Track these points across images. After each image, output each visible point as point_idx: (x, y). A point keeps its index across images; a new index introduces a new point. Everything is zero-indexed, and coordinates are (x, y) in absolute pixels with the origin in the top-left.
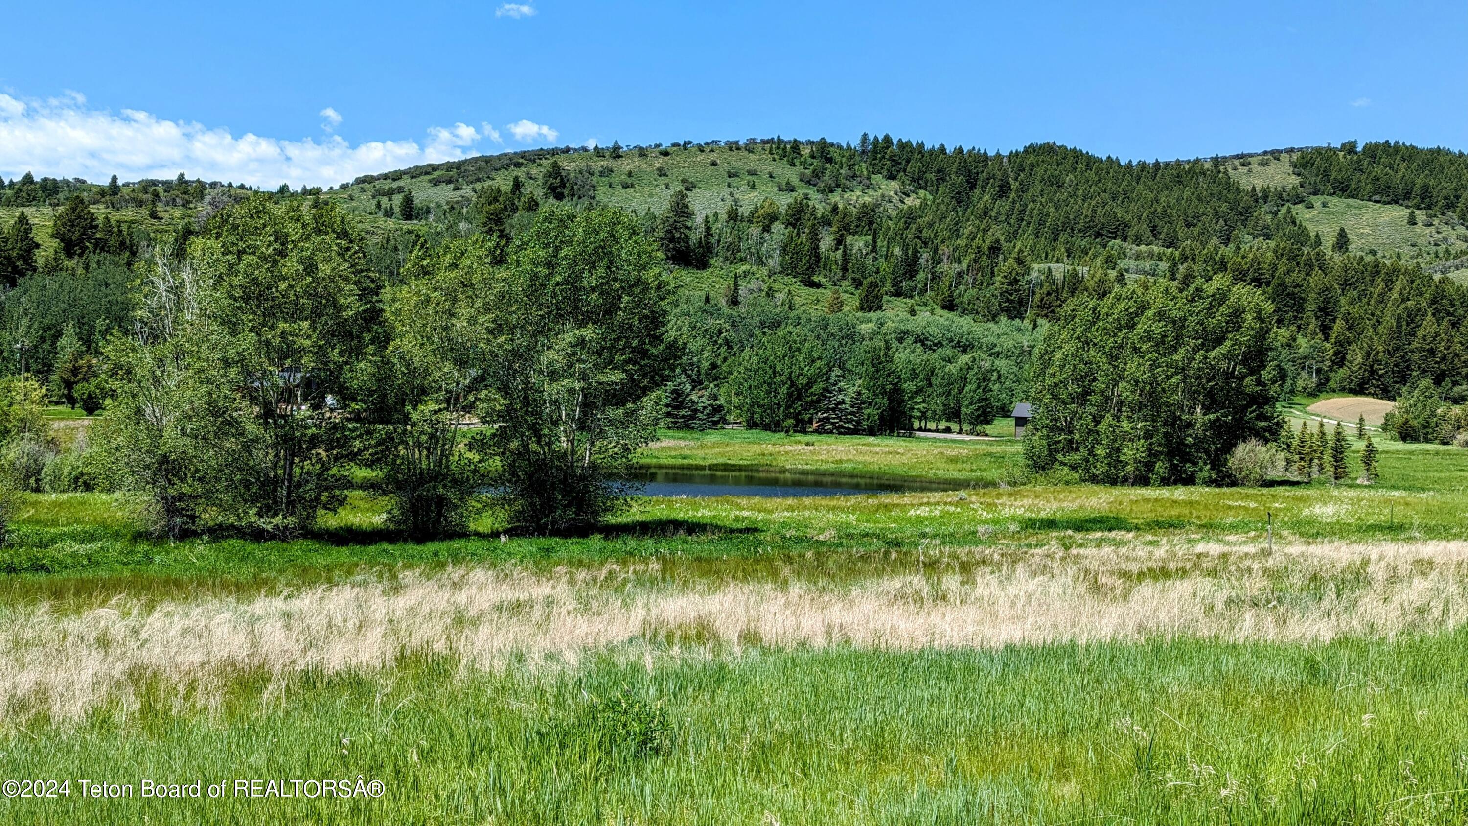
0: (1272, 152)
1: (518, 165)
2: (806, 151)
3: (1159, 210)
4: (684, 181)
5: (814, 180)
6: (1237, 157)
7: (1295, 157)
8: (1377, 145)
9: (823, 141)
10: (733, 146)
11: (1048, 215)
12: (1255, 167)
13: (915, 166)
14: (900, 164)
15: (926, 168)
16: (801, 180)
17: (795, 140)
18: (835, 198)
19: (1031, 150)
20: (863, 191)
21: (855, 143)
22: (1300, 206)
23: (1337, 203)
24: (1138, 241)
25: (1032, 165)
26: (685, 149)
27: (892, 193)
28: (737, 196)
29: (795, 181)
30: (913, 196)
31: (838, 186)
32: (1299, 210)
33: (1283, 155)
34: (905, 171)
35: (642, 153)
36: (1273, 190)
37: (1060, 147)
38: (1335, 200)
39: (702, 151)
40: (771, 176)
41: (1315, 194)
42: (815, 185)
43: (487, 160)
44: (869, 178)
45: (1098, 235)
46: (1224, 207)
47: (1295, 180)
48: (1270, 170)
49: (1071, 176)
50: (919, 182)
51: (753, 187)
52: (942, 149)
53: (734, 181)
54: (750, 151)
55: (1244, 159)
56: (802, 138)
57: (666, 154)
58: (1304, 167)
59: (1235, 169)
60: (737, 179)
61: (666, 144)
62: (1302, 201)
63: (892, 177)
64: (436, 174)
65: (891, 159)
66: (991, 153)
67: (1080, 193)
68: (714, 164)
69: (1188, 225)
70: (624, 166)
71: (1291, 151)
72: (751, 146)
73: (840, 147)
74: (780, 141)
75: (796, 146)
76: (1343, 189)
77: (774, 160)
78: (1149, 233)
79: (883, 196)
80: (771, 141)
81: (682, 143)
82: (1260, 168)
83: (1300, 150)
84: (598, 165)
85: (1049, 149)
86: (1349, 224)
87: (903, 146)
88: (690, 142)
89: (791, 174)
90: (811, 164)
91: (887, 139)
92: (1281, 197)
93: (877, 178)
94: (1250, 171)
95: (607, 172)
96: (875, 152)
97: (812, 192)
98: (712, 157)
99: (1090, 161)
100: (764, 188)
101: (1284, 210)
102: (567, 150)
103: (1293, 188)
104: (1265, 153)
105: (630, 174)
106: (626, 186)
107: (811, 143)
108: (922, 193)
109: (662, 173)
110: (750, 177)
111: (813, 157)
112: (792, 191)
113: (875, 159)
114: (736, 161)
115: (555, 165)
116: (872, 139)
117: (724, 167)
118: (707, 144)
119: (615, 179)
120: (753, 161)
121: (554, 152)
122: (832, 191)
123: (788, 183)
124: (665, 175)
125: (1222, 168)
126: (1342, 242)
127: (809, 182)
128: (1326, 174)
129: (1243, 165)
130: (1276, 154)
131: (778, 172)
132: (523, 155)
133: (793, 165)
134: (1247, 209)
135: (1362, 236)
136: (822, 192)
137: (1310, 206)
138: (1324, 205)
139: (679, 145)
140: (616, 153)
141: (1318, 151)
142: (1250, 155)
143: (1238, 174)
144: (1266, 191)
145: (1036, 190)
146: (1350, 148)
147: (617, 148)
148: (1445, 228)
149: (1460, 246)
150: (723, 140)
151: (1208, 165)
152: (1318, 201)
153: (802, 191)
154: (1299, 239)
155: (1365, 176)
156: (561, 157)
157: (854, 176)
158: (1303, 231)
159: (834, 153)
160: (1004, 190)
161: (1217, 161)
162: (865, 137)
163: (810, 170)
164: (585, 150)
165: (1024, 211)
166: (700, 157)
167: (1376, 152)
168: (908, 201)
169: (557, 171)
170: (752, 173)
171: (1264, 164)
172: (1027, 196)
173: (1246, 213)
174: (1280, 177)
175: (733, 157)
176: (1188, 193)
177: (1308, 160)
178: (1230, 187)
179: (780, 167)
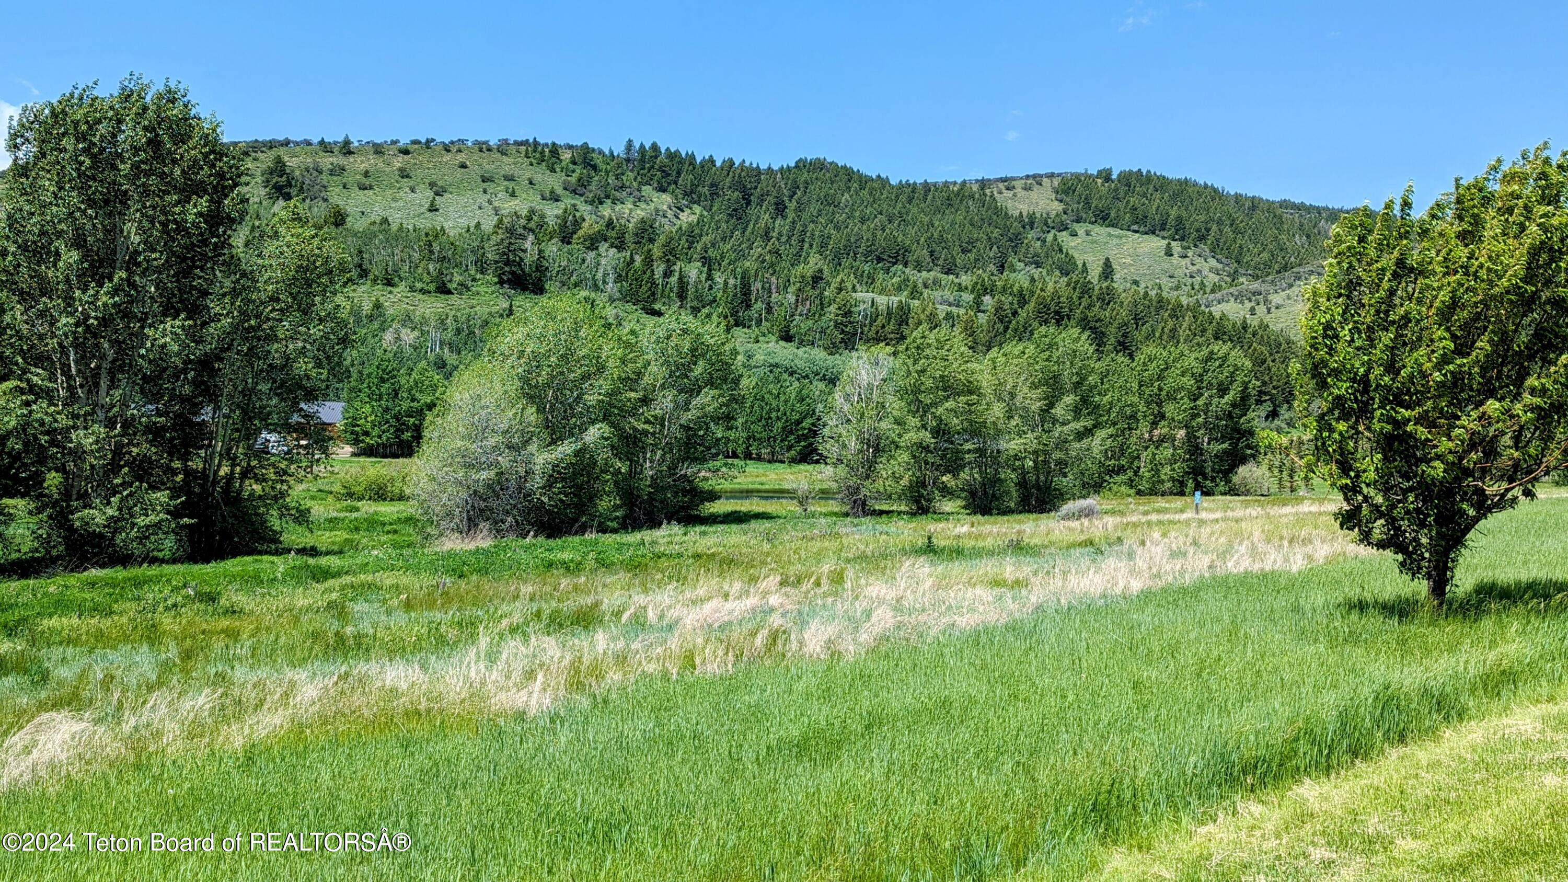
0: (1034, 177)
2: (566, 156)
3: (936, 235)
4: (432, 185)
5: (580, 190)
6: (1003, 180)
7: (1056, 182)
8: (1130, 172)
9: (585, 146)
10: (483, 147)
11: (829, 237)
12: (1019, 190)
13: (686, 179)
14: (669, 175)
15: (699, 180)
16: (565, 189)
17: (554, 144)
18: (606, 211)
19: (801, 165)
20: (634, 204)
21: (619, 150)
22: (1064, 233)
23: (1100, 231)
24: (919, 267)
25: (806, 182)
26: (428, 148)
27: (665, 207)
28: (496, 204)
29: (559, 191)
30: (687, 211)
31: (608, 197)
32: (1064, 236)
33: (1045, 180)
34: (676, 183)
35: (378, 150)
36: (1038, 215)
37: (831, 164)
38: (1096, 228)
39: (448, 151)
40: (531, 183)
41: (1078, 221)
42: (581, 195)
44: (639, 190)
45: (879, 260)
46: (996, 233)
47: (1057, 207)
48: (1034, 195)
49: (846, 196)
50: (691, 195)
51: (513, 195)
52: (712, 161)
53: (491, 187)
54: (504, 153)
55: (1008, 182)
56: (560, 142)
57: (406, 152)
58: (1066, 192)
59: (1000, 193)
60: (492, 185)
61: (404, 141)
62: (1066, 229)
63: (664, 191)
65: (661, 169)
66: (763, 166)
67: (857, 214)
68: (464, 166)
69: (964, 251)
70: (359, 164)
71: (1051, 176)
72: (503, 148)
73: (601, 152)
74: (536, 143)
75: (555, 150)
76: (1103, 218)
77: (531, 164)
78: (928, 259)
79: (657, 210)
80: (525, 143)
81: (423, 141)
82: (1024, 193)
83: (1059, 175)
84: (327, 161)
85: (819, 165)
86: (1112, 254)
87: (673, 156)
88: (433, 140)
89: (554, 181)
90: (573, 171)
91: (655, 147)
92: (1047, 224)
93: (647, 190)
94: (1015, 195)
95: (338, 169)
96: (642, 160)
97: (579, 202)
98: (461, 158)
99: (864, 181)
100: (524, 196)
101: (1050, 237)
102: (287, 143)
103: (1057, 215)
104: (1028, 177)
105: (366, 174)
106: (363, 188)
107: (571, 147)
108: (697, 209)
109: (404, 174)
110: (506, 183)
111: (575, 163)
112: (557, 200)
113: (643, 169)
114: (488, 164)
115: (279, 161)
116: (637, 147)
117: (475, 171)
118: (452, 143)
119: (349, 179)
120: (507, 165)
121: (271, 145)
122: (601, 203)
123: (552, 192)
124: (408, 176)
125: (988, 192)
126: (1108, 271)
127: (574, 192)
128: (1087, 203)
129: (1008, 189)
130: (1037, 179)
131: (538, 178)
133: (553, 171)
134: (1017, 235)
135: (1125, 266)
136: (592, 203)
137: (1074, 234)
138: (1088, 233)
139: (419, 142)
140: (346, 149)
141: (1077, 176)
142: (1013, 179)
143: (1004, 199)
144: (1032, 217)
145: (813, 209)
146: (1106, 175)
147: (347, 143)
148: (1198, 260)
149: (1213, 278)
150: (471, 139)
151: (975, 188)
152: (1081, 229)
153: (568, 201)
154: (1067, 267)
155: (1121, 205)
156: (282, 151)
157: (623, 187)
158: (1071, 260)
159: (598, 160)
160: (780, 209)
161: (984, 184)
162: (630, 143)
163: (573, 179)
164: (309, 143)
165: (804, 232)
166: (447, 158)
167: (1131, 180)
168: (683, 216)
169: (279, 168)
170: (509, 178)
171: (1027, 188)
172: (805, 216)
173: (1016, 241)
174: (1044, 203)
175: (484, 159)
176: (960, 216)
177: (1069, 186)
178: (998, 211)
179: (539, 173)
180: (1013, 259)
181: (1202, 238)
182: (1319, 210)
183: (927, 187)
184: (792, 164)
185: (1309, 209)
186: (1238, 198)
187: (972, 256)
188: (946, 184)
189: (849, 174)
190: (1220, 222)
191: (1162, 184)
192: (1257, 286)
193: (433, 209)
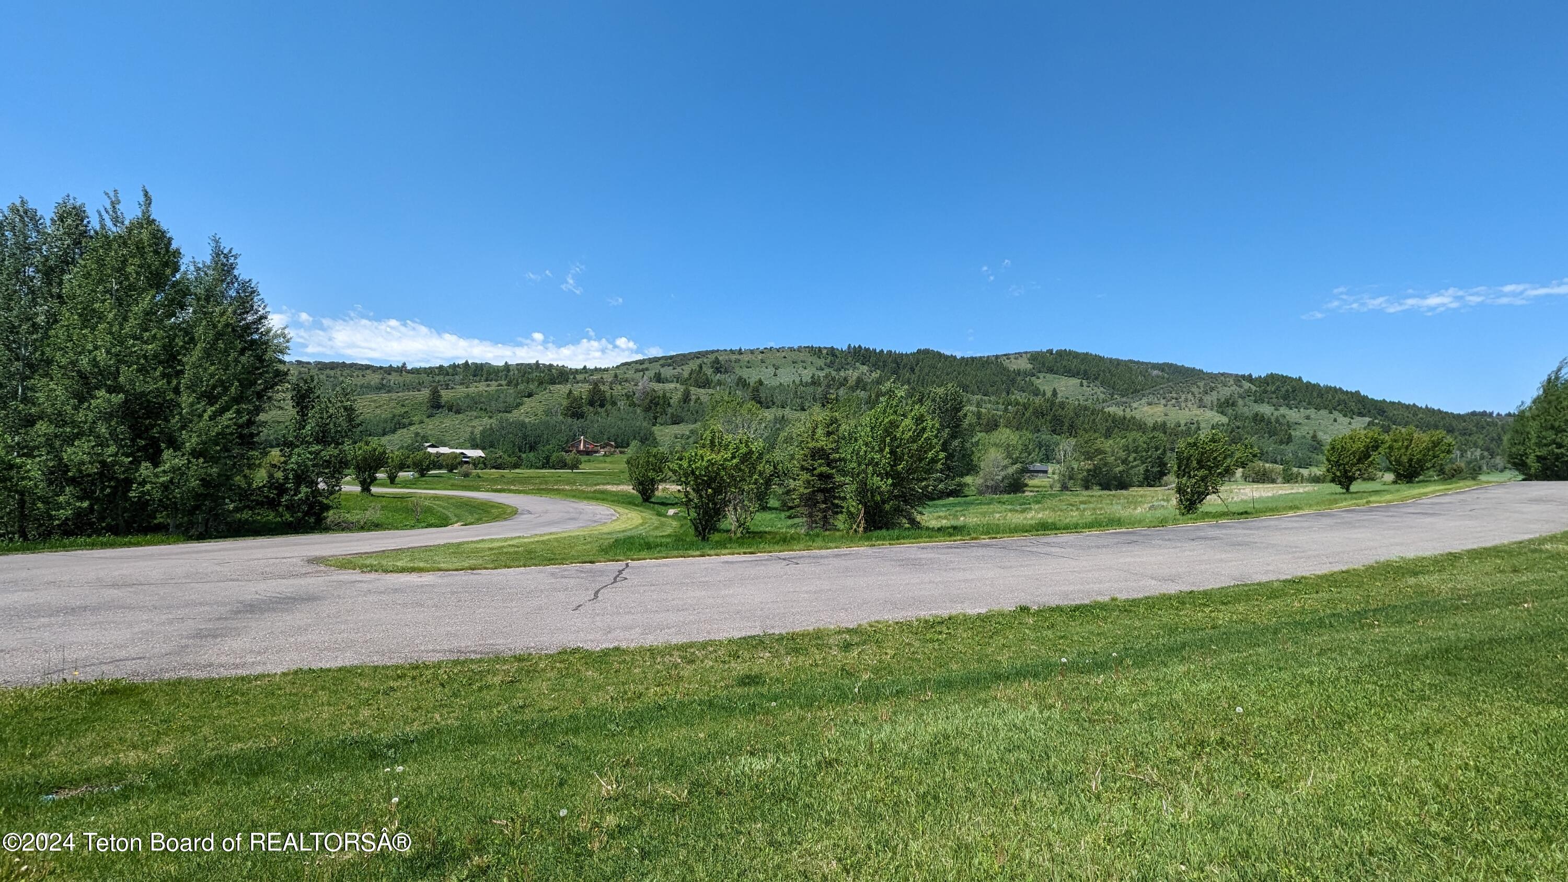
0: (1019, 353)
1: (698, 358)
2: (825, 352)
3: (979, 380)
4: (774, 365)
5: (832, 365)
6: (1005, 355)
7: (1029, 355)
8: (1062, 351)
9: (832, 348)
10: (791, 349)
12: (1013, 359)
13: (873, 359)
14: (866, 358)
15: (878, 360)
16: (825, 365)
17: (820, 347)
18: (842, 374)
19: (919, 351)
20: (853, 370)
21: (845, 348)
23: (1050, 376)
24: (973, 393)
25: (923, 359)
26: (771, 351)
27: (865, 372)
28: (799, 372)
29: (823, 366)
30: (874, 372)
31: (842, 368)
32: (1033, 378)
33: (1024, 355)
34: (869, 361)
35: (752, 352)
36: (1022, 370)
37: (932, 351)
38: (1048, 375)
39: (779, 352)
40: (812, 363)
41: (1040, 372)
42: (832, 367)
43: (684, 355)
44: (855, 365)
46: (1004, 378)
47: (1031, 366)
48: (1019, 361)
49: (940, 364)
50: (875, 366)
51: (805, 368)
52: (883, 352)
53: (796, 365)
54: (800, 352)
55: (1007, 356)
56: (822, 346)
57: (762, 353)
58: (1033, 360)
59: (1004, 361)
61: (762, 348)
62: (1035, 376)
63: (864, 364)
64: (661, 362)
65: (863, 356)
66: (905, 353)
67: (945, 372)
68: (785, 357)
69: (992, 386)
70: (745, 358)
71: (1026, 353)
72: (800, 349)
73: (838, 350)
74: (813, 347)
75: (820, 349)
76: (1051, 370)
77: (811, 356)
78: (976, 390)
79: (862, 373)
81: (769, 348)
83: (1030, 352)
84: (733, 357)
85: (927, 352)
86: (1056, 386)
87: (867, 350)
88: (773, 347)
89: (821, 362)
90: (828, 358)
91: (860, 346)
92: (1026, 373)
93: (857, 364)
94: (1011, 361)
95: (738, 361)
96: (855, 353)
97: (831, 370)
98: (783, 354)
99: (947, 358)
100: (809, 369)
101: (1027, 379)
102: (718, 351)
103: (1030, 370)
104: (1016, 354)
105: (748, 362)
106: (747, 367)
107: (826, 348)
108: (878, 371)
109: (763, 361)
111: (828, 355)
112: (822, 370)
113: (856, 356)
114: (794, 356)
115: (717, 358)
116: (853, 347)
117: (789, 359)
118: (780, 348)
119: (742, 364)
121: (713, 352)
122: (840, 371)
123: (821, 367)
125: (999, 360)
126: (1055, 393)
127: (829, 366)
128: (1044, 364)
129: (1007, 359)
130: (1021, 354)
131: (814, 361)
132: (699, 353)
133: (820, 358)
134: (1013, 379)
135: (1061, 391)
136: (836, 371)
137: (1038, 378)
138: (1045, 377)
139: (767, 349)
140: (740, 352)
141: (1038, 353)
142: (1010, 355)
143: (1006, 363)
144: (1019, 371)
145: (926, 370)
146: (1051, 352)
147: (740, 350)
148: (1095, 388)
149: (1102, 396)
150: (787, 346)
151: (994, 359)
152: (1041, 375)
153: (827, 370)
154: (1036, 392)
155: (1059, 365)
156: (716, 354)
157: (848, 364)
158: (1038, 389)
159: (837, 353)
160: (913, 370)
161: (997, 357)
162: (850, 346)
163: (828, 361)
164: (726, 350)
165: (924, 379)
166: (778, 354)
167: (1061, 354)
168: (873, 374)
169: (717, 361)
170: (803, 362)
171: (1016, 359)
172: (924, 373)
173: (1013, 381)
174: (1024, 365)
175: (793, 354)
176: (988, 371)
177: (1035, 357)
178: (1004, 369)
179: (815, 359)
180: (1012, 389)
181: (1096, 379)
182: (1147, 364)
183: (973, 359)
184: (916, 352)
185: (1143, 363)
186: (1111, 360)
187: (995, 388)
188: (981, 357)
189: (939, 354)
190: (1104, 371)
191: (1076, 355)
192: (1124, 399)
193: (775, 375)
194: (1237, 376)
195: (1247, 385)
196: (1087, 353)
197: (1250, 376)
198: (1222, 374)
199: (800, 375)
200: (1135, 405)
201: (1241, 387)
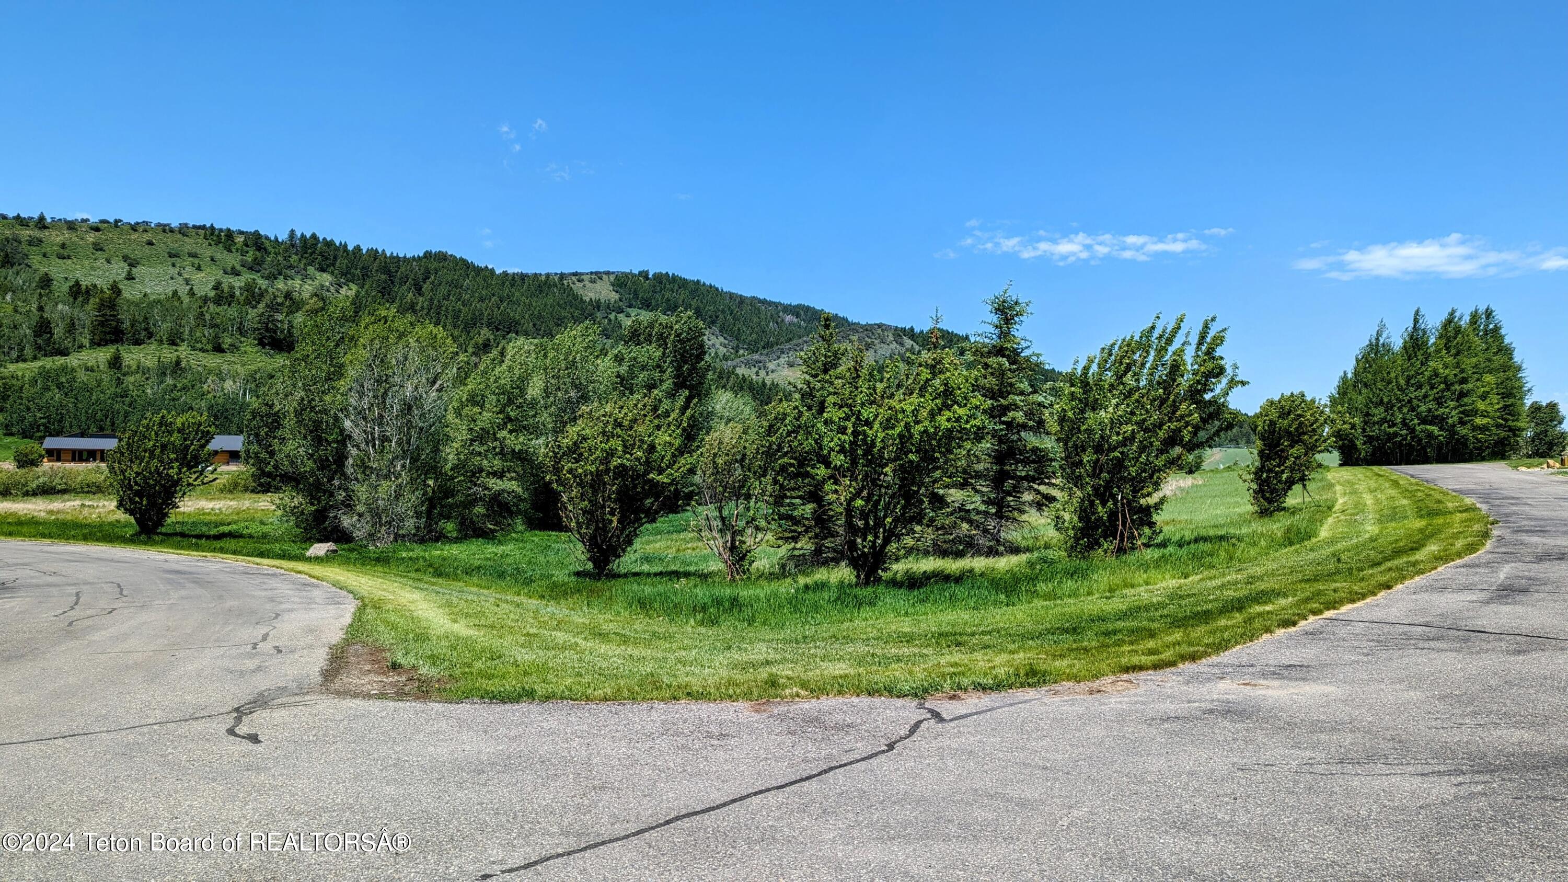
0: (596, 273)
2: (240, 239)
3: (536, 313)
4: (125, 258)
5: (257, 267)
6: (575, 274)
7: (612, 278)
8: (661, 275)
9: (257, 235)
10: (165, 229)
11: (460, 311)
12: (587, 282)
13: (341, 263)
14: (327, 259)
15: (352, 265)
16: (243, 266)
17: (229, 230)
18: (280, 284)
19: (428, 255)
20: (302, 280)
21: (283, 236)
22: (621, 315)
23: (646, 315)
25: (436, 269)
26: (116, 226)
27: (327, 284)
28: (186, 276)
29: (238, 268)
30: (345, 288)
31: (280, 274)
32: (621, 316)
33: (604, 276)
34: (333, 265)
35: (71, 226)
36: (603, 301)
37: (451, 256)
38: (644, 313)
39: (135, 230)
40: (212, 260)
41: (630, 307)
42: (258, 272)
44: (305, 270)
46: (577, 313)
47: (614, 296)
48: (597, 286)
49: (468, 281)
50: (346, 276)
51: (199, 268)
52: (360, 249)
53: (178, 261)
54: (184, 235)
55: (578, 276)
56: (233, 228)
57: (97, 229)
58: (620, 286)
59: (574, 284)
60: (179, 260)
61: (94, 219)
62: (622, 312)
63: (323, 270)
65: (321, 254)
66: (401, 255)
67: (477, 295)
68: (150, 243)
70: (54, 237)
71: (608, 273)
72: (183, 230)
73: (267, 238)
74: (212, 227)
75: (229, 234)
77: (210, 245)
78: (533, 330)
79: (322, 286)
80: (203, 227)
81: (112, 220)
82: (590, 284)
83: (613, 273)
84: (24, 234)
85: (442, 257)
87: (329, 244)
88: (121, 221)
89: (232, 260)
90: (247, 252)
91: (314, 236)
92: (609, 307)
93: (311, 270)
94: (584, 286)
95: (36, 242)
96: (304, 246)
97: (255, 277)
98: (147, 237)
99: (478, 270)
100: (208, 270)
101: (612, 317)
103: (615, 302)
104: (592, 273)
105: (63, 245)
106: (61, 257)
107: (243, 233)
108: (354, 287)
109: (98, 247)
110: (191, 259)
111: (247, 246)
112: (238, 275)
113: (306, 253)
114: (173, 242)
116: (299, 236)
117: (161, 248)
118: (137, 223)
119: (48, 249)
120: (189, 244)
122: (276, 278)
123: (233, 268)
124: (101, 250)
125: (565, 282)
127: (251, 269)
128: (635, 294)
129: (579, 281)
130: (599, 275)
131: (218, 256)
133: (230, 251)
134: (591, 315)
136: (267, 278)
137: (629, 316)
138: (638, 316)
139: (108, 222)
140: (41, 224)
141: (626, 275)
142: (582, 274)
143: (577, 287)
144: (598, 302)
145: (443, 290)
146: (645, 275)
147: (41, 219)
148: (712, 337)
149: (722, 351)
150: (154, 221)
151: (556, 278)
152: (633, 312)
153: (247, 277)
155: (658, 297)
157: (291, 267)
159: (267, 244)
160: (419, 290)
161: (562, 276)
162: (292, 233)
163: (249, 258)
165: (440, 307)
166: (134, 236)
167: (661, 279)
168: (343, 291)
170: (194, 255)
171: (593, 281)
172: (439, 295)
174: (605, 292)
175: (169, 239)
176: (549, 300)
177: (621, 282)
178: (575, 297)
179: (220, 254)
181: (713, 322)
182: (776, 305)
183: (523, 277)
184: (421, 255)
185: (770, 303)
186: (731, 295)
190: (723, 312)
191: (682, 283)
192: (756, 357)
193: (130, 277)
194: (896, 328)
195: (908, 342)
196: (698, 281)
197: (912, 329)
198: (880, 326)
199: (187, 282)
200: (771, 366)
201: (902, 344)
